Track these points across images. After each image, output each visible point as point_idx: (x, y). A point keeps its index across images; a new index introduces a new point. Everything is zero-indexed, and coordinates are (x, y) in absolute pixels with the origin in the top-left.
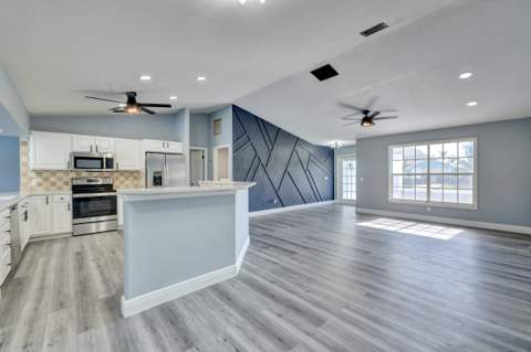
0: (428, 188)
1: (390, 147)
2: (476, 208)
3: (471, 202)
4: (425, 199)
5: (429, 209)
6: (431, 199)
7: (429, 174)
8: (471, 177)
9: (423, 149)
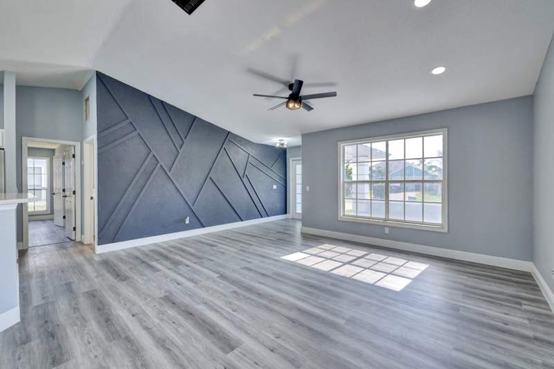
0: (387, 200)
1: (341, 145)
2: (445, 230)
3: (439, 221)
4: (383, 216)
5: (387, 231)
6: (391, 217)
7: (387, 182)
8: (440, 185)
9: (379, 146)
